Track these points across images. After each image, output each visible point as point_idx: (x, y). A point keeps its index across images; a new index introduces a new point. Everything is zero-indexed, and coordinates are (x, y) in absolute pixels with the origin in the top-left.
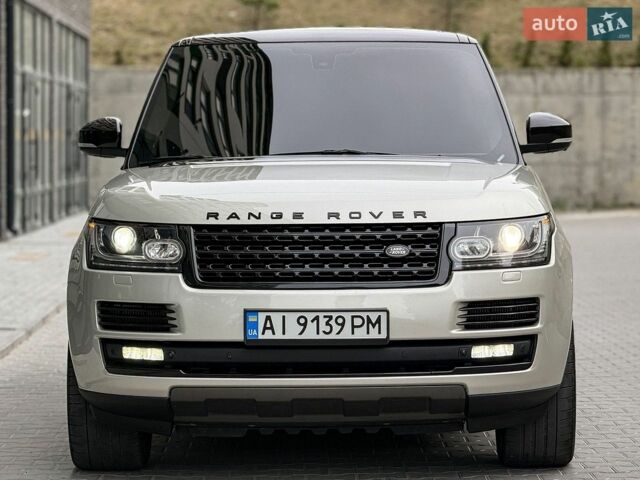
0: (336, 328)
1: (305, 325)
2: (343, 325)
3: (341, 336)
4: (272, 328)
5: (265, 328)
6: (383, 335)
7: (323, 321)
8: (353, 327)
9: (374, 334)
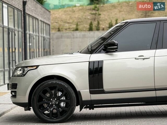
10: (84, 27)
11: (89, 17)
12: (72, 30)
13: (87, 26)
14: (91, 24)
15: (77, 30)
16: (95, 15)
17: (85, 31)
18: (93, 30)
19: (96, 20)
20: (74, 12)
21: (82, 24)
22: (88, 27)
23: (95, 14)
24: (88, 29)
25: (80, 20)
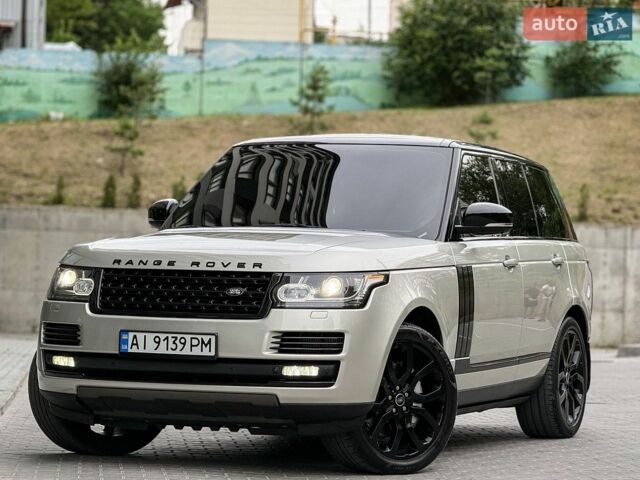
0: (180, 346)
1: (159, 343)
2: (184, 344)
3: (183, 353)
4: (137, 344)
5: (133, 344)
6: (213, 353)
7: (171, 340)
8: (192, 346)
9: (206, 352)
10: (85, 193)
11: (100, 160)
12: (42, 199)
13: (93, 192)
14: (110, 185)
15: (58, 201)
16: (124, 155)
17: (88, 206)
18: (117, 205)
19: (126, 172)
20: (47, 138)
21: (76, 183)
22: (100, 193)
23: (123, 151)
24: (99, 202)
25: (69, 170)
